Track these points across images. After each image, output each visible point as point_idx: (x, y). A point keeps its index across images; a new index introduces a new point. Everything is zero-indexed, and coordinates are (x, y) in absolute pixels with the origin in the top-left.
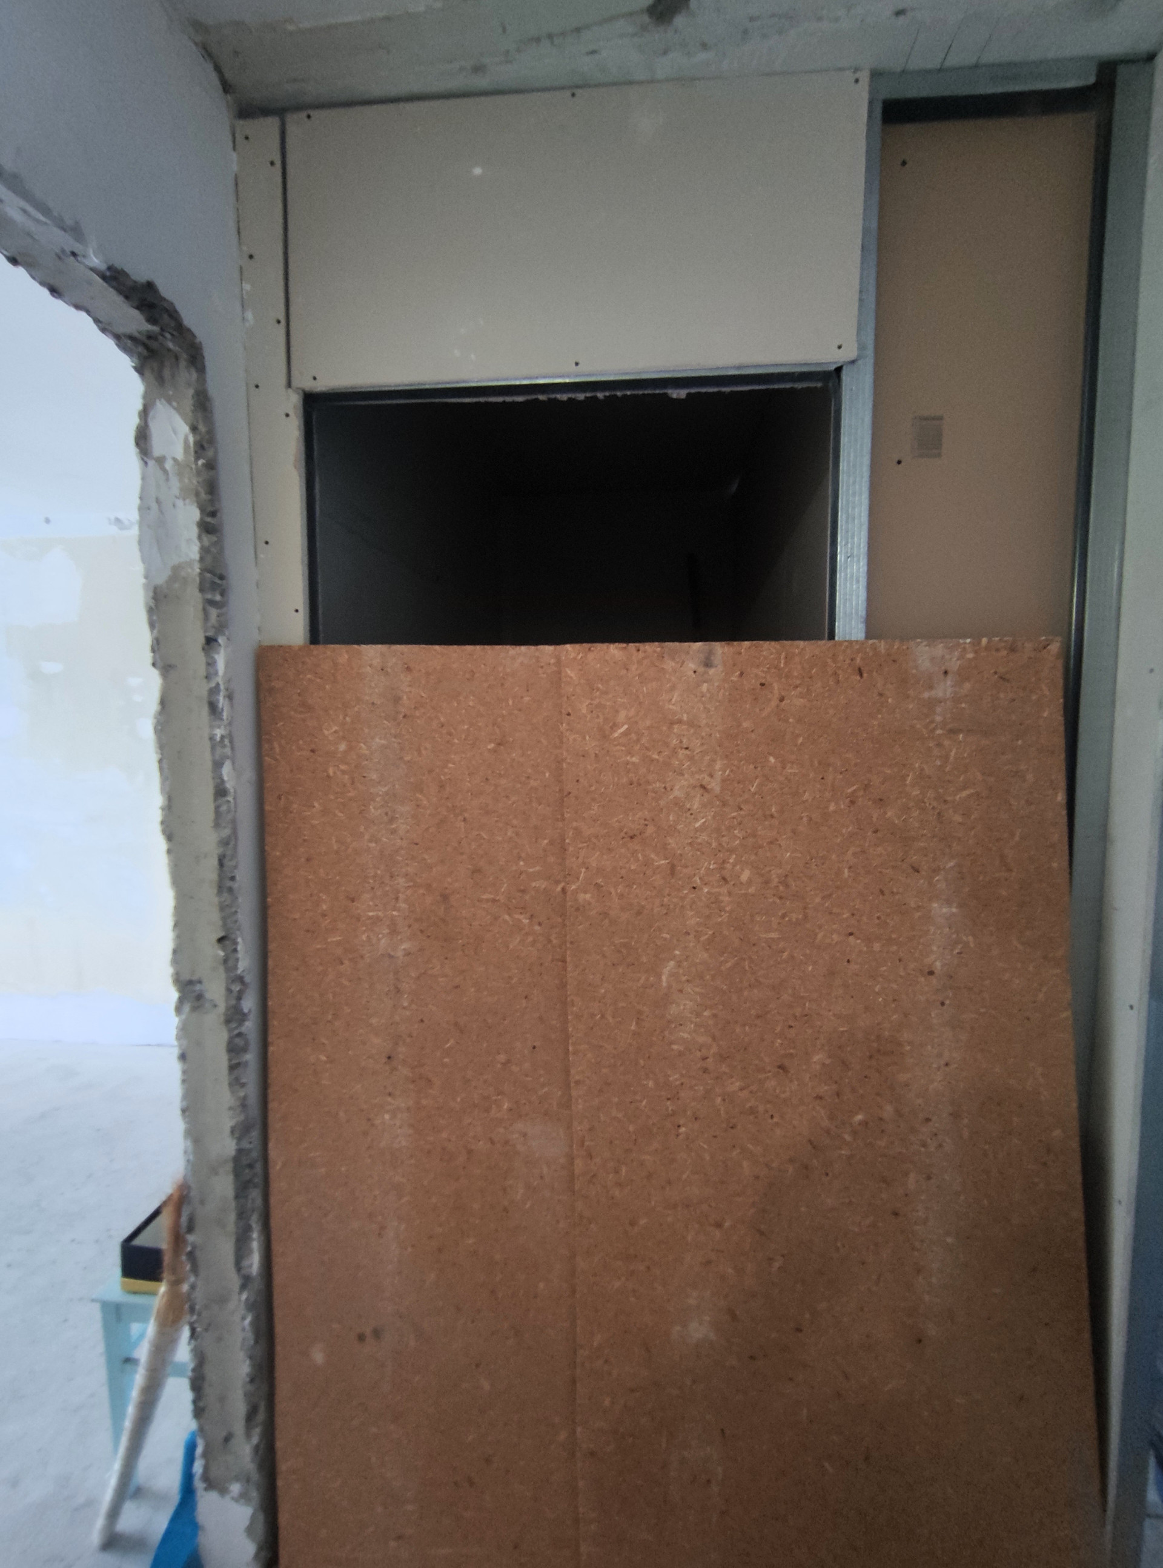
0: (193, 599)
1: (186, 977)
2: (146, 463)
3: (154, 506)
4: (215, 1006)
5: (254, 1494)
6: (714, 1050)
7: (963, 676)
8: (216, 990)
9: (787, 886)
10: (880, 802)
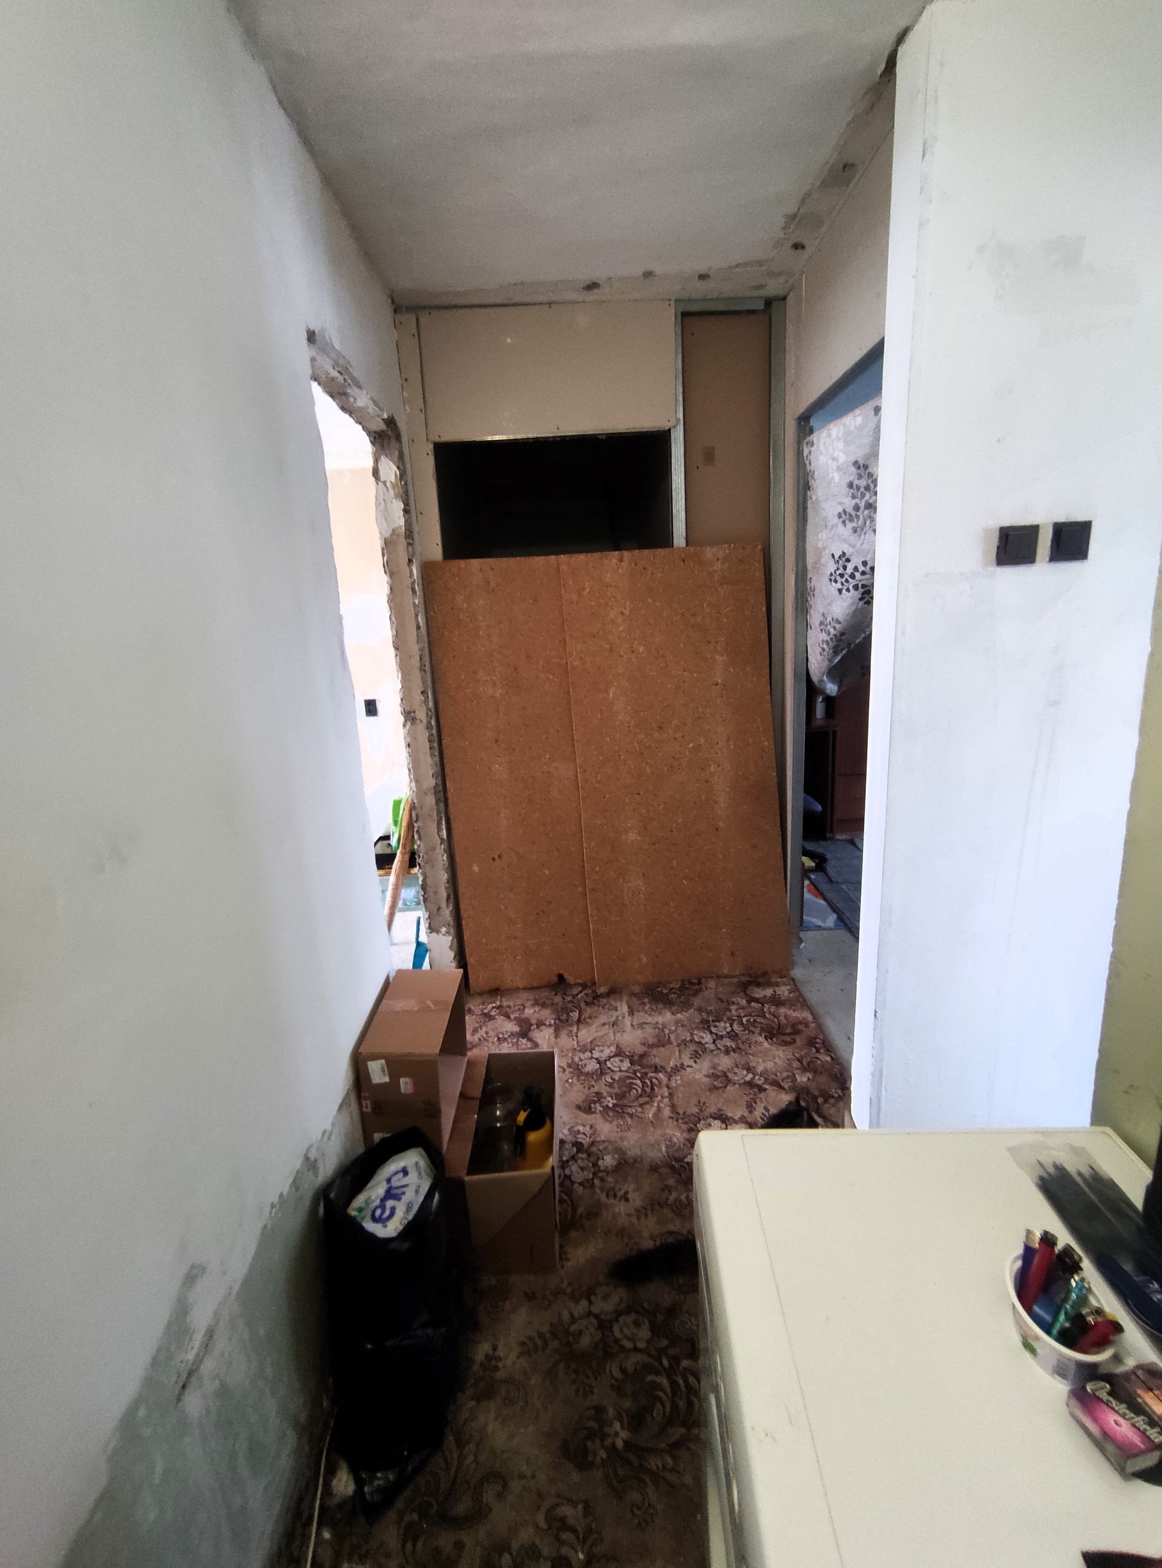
0: (402, 542)
1: (408, 709)
2: (378, 484)
3: (382, 502)
4: (422, 722)
5: (452, 931)
6: (633, 723)
7: (725, 560)
8: (421, 714)
9: (658, 652)
10: (694, 615)
